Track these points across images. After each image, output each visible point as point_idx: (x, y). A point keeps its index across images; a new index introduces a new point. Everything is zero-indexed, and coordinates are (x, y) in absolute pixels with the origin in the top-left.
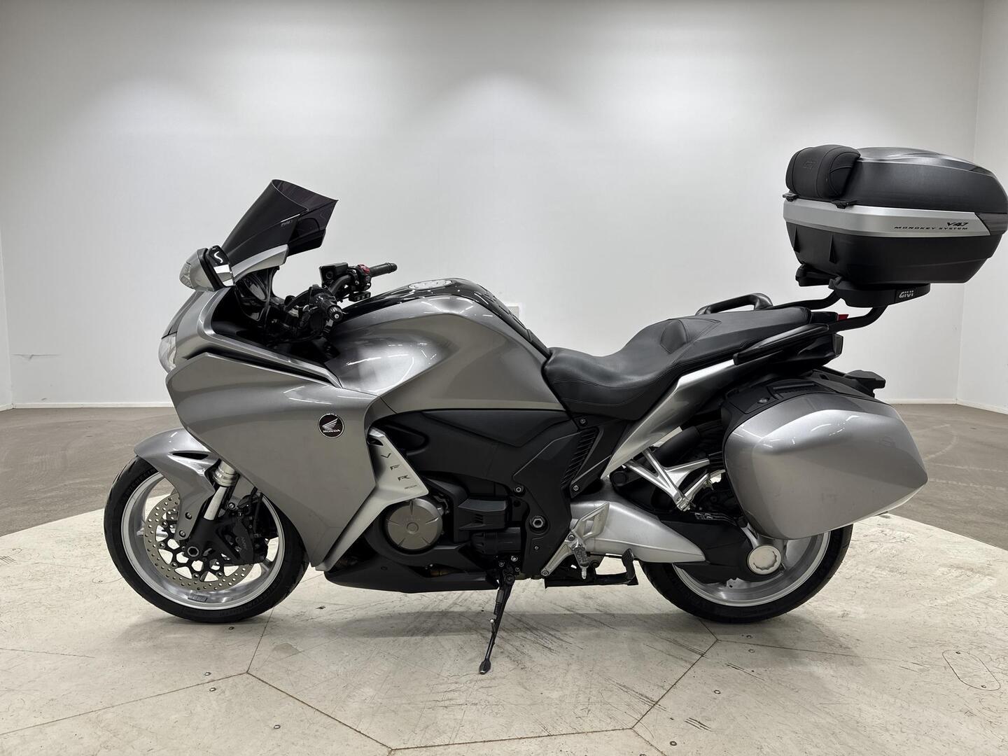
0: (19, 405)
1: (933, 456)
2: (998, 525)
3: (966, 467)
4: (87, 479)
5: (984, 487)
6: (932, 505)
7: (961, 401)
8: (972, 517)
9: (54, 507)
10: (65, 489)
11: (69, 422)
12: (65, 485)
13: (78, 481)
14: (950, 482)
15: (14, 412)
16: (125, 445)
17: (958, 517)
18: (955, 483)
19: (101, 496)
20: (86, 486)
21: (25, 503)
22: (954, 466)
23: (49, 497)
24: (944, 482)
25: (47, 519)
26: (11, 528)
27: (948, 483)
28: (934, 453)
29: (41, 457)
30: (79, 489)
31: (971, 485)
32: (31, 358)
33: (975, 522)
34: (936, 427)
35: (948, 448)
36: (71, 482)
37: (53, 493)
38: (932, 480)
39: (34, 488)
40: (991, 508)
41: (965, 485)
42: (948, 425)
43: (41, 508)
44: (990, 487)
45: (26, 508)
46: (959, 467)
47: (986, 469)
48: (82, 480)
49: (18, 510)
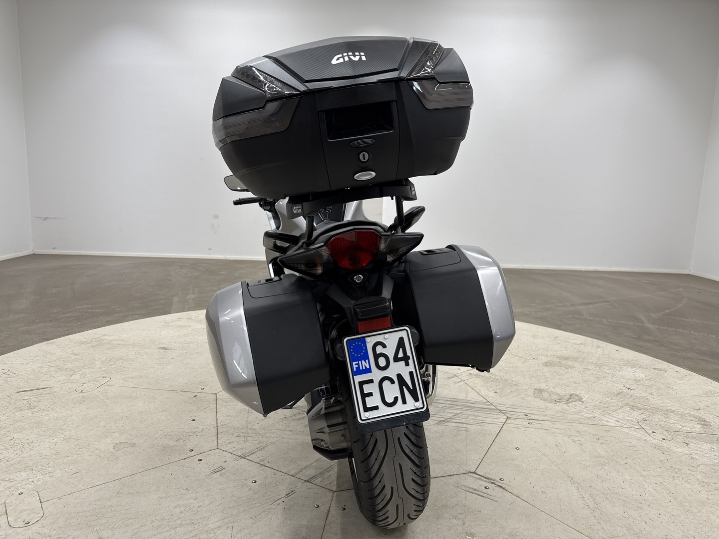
0: (37, 252)
1: (668, 311)
2: (707, 361)
3: (690, 320)
4: (90, 306)
5: (701, 334)
6: (663, 345)
7: (693, 272)
8: (689, 355)
9: (71, 324)
10: (77, 312)
11: (73, 265)
12: (76, 309)
13: (84, 307)
14: (677, 330)
15: (34, 257)
16: (113, 283)
17: (680, 354)
18: (681, 331)
20: (90, 310)
21: (51, 321)
22: (682, 319)
23: (67, 317)
24: (674, 329)
27: (676, 331)
28: (669, 309)
29: (57, 289)
30: (86, 312)
31: (692, 332)
32: (45, 219)
33: (691, 358)
34: (673, 290)
35: (680, 305)
36: (80, 307)
37: (69, 315)
38: (665, 328)
39: (55, 311)
40: (704, 349)
41: (688, 332)
42: (682, 289)
43: (62, 324)
44: (705, 335)
45: (52, 324)
46: (685, 319)
47: (704, 322)
48: (87, 306)
49: (47, 325)
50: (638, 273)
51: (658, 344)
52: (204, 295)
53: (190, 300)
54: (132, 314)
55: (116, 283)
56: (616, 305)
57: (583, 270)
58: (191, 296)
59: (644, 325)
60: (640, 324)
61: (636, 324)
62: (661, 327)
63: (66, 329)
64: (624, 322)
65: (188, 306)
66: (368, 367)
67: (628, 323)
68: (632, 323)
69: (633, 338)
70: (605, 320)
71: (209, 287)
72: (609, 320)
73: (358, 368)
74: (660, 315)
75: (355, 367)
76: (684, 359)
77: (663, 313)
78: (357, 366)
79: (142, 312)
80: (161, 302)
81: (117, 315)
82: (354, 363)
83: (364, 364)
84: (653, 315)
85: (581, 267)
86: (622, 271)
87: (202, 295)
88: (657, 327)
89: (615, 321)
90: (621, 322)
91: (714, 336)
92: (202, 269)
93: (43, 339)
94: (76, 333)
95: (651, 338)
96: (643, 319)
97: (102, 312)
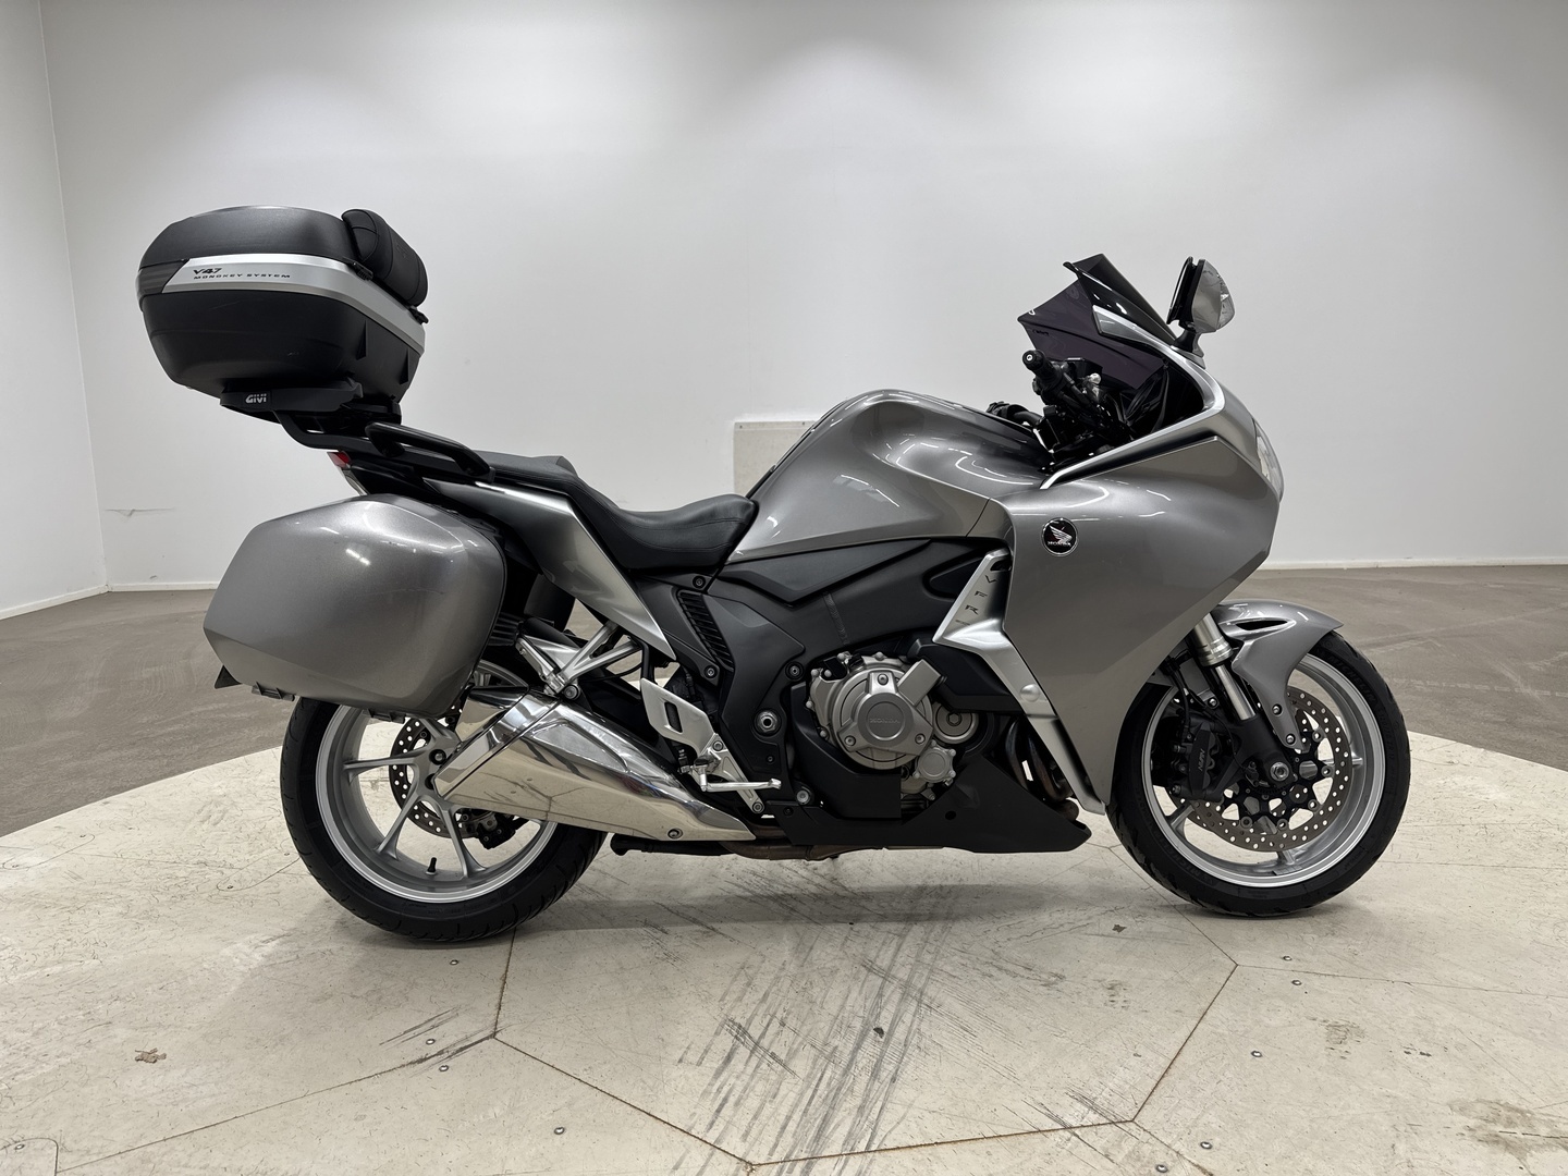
0: (118, 586)
4: (224, 705)
9: (177, 751)
10: (192, 721)
11: (194, 613)
12: (192, 714)
13: (211, 708)
15: (109, 598)
19: (246, 731)
20: (223, 716)
21: (134, 744)
23: (169, 734)
25: (167, 770)
26: (115, 784)
29: (153, 669)
30: (214, 721)
36: (200, 709)
37: (176, 728)
38: (1567, 695)
39: (145, 720)
43: (158, 752)
45: (135, 751)
48: (216, 707)
49: (124, 754)
50: (1475, 567)
51: (1561, 735)
56: (1439, 645)
57: (1345, 567)
59: (1516, 690)
60: (1506, 689)
61: (1496, 688)
62: (1557, 694)
63: (166, 761)
64: (1467, 686)
67: (1477, 687)
68: (1487, 687)
69: (1495, 722)
70: (1420, 682)
72: (1428, 683)
74: (1548, 664)
77: (1556, 659)
84: (1533, 666)
85: (1340, 562)
86: (1436, 564)
88: (1548, 693)
89: (1444, 684)
90: (1459, 685)
93: (110, 789)
94: (188, 770)
95: (1538, 721)
96: (1509, 675)
97: (250, 718)
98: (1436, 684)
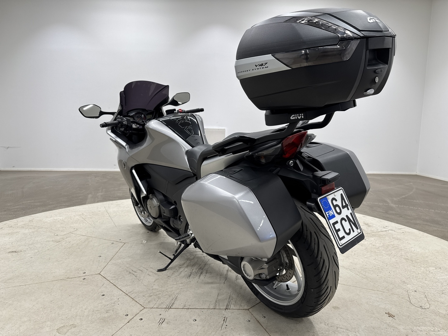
0: (3, 169)
1: (404, 196)
2: (429, 225)
3: (418, 201)
4: (33, 201)
5: (425, 209)
6: (401, 217)
7: (418, 173)
8: (418, 222)
9: (18, 213)
10: (23, 205)
11: (25, 177)
12: (23, 203)
13: (29, 202)
14: (410, 207)
16: (50, 187)
17: (412, 222)
18: (412, 208)
19: (39, 208)
20: (32, 204)
21: (5, 211)
22: (413, 201)
23: (16, 208)
24: (408, 207)
27: (409, 208)
28: (404, 195)
29: (12, 191)
30: (29, 205)
31: (419, 209)
32: (8, 148)
33: (420, 224)
34: (406, 184)
35: (411, 193)
36: (25, 202)
37: (18, 207)
38: (402, 206)
39: (9, 205)
40: (427, 218)
41: (417, 208)
42: (412, 183)
43: (12, 213)
44: (427, 210)
45: (5, 213)
46: (414, 201)
47: (426, 202)
48: (30, 201)
49: (2, 213)
50: (385, 175)
51: (398, 216)
52: (109, 193)
53: (99, 196)
54: (61, 206)
55: (52, 187)
56: (372, 193)
58: (100, 194)
59: (389, 205)
60: (387, 204)
61: (384, 204)
62: (400, 206)
63: (14, 215)
64: (377, 203)
65: (97, 200)
66: (333, 214)
67: (379, 204)
68: (382, 204)
69: (382, 212)
70: (365, 202)
71: (113, 188)
72: (367, 203)
73: (329, 215)
74: (399, 199)
75: (328, 215)
76: (415, 224)
77: (401, 197)
78: (328, 214)
79: (67, 204)
80: (80, 198)
81: (50, 206)
82: (327, 213)
83: (331, 213)
84: (395, 199)
86: (375, 173)
87: (108, 193)
88: (397, 206)
89: (371, 203)
90: (375, 203)
91: (433, 210)
92: (109, 178)
95: (393, 212)
96: (388, 201)
97: (40, 205)
98: (369, 203)
